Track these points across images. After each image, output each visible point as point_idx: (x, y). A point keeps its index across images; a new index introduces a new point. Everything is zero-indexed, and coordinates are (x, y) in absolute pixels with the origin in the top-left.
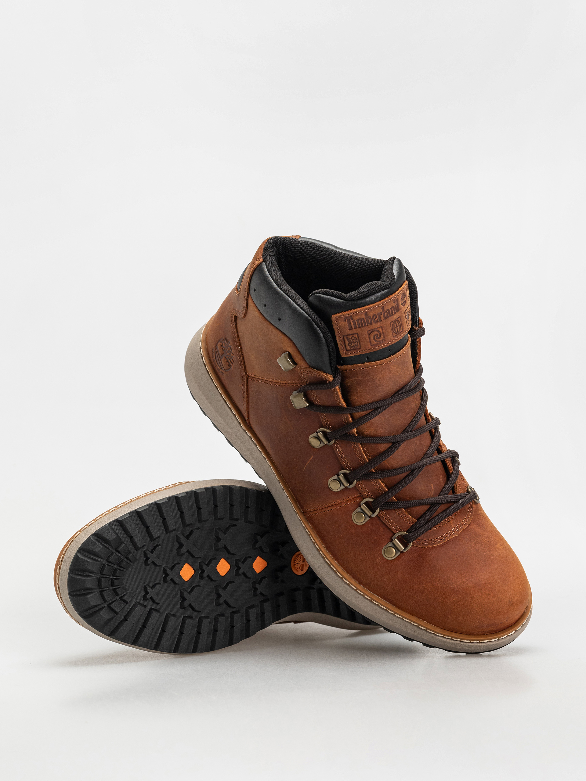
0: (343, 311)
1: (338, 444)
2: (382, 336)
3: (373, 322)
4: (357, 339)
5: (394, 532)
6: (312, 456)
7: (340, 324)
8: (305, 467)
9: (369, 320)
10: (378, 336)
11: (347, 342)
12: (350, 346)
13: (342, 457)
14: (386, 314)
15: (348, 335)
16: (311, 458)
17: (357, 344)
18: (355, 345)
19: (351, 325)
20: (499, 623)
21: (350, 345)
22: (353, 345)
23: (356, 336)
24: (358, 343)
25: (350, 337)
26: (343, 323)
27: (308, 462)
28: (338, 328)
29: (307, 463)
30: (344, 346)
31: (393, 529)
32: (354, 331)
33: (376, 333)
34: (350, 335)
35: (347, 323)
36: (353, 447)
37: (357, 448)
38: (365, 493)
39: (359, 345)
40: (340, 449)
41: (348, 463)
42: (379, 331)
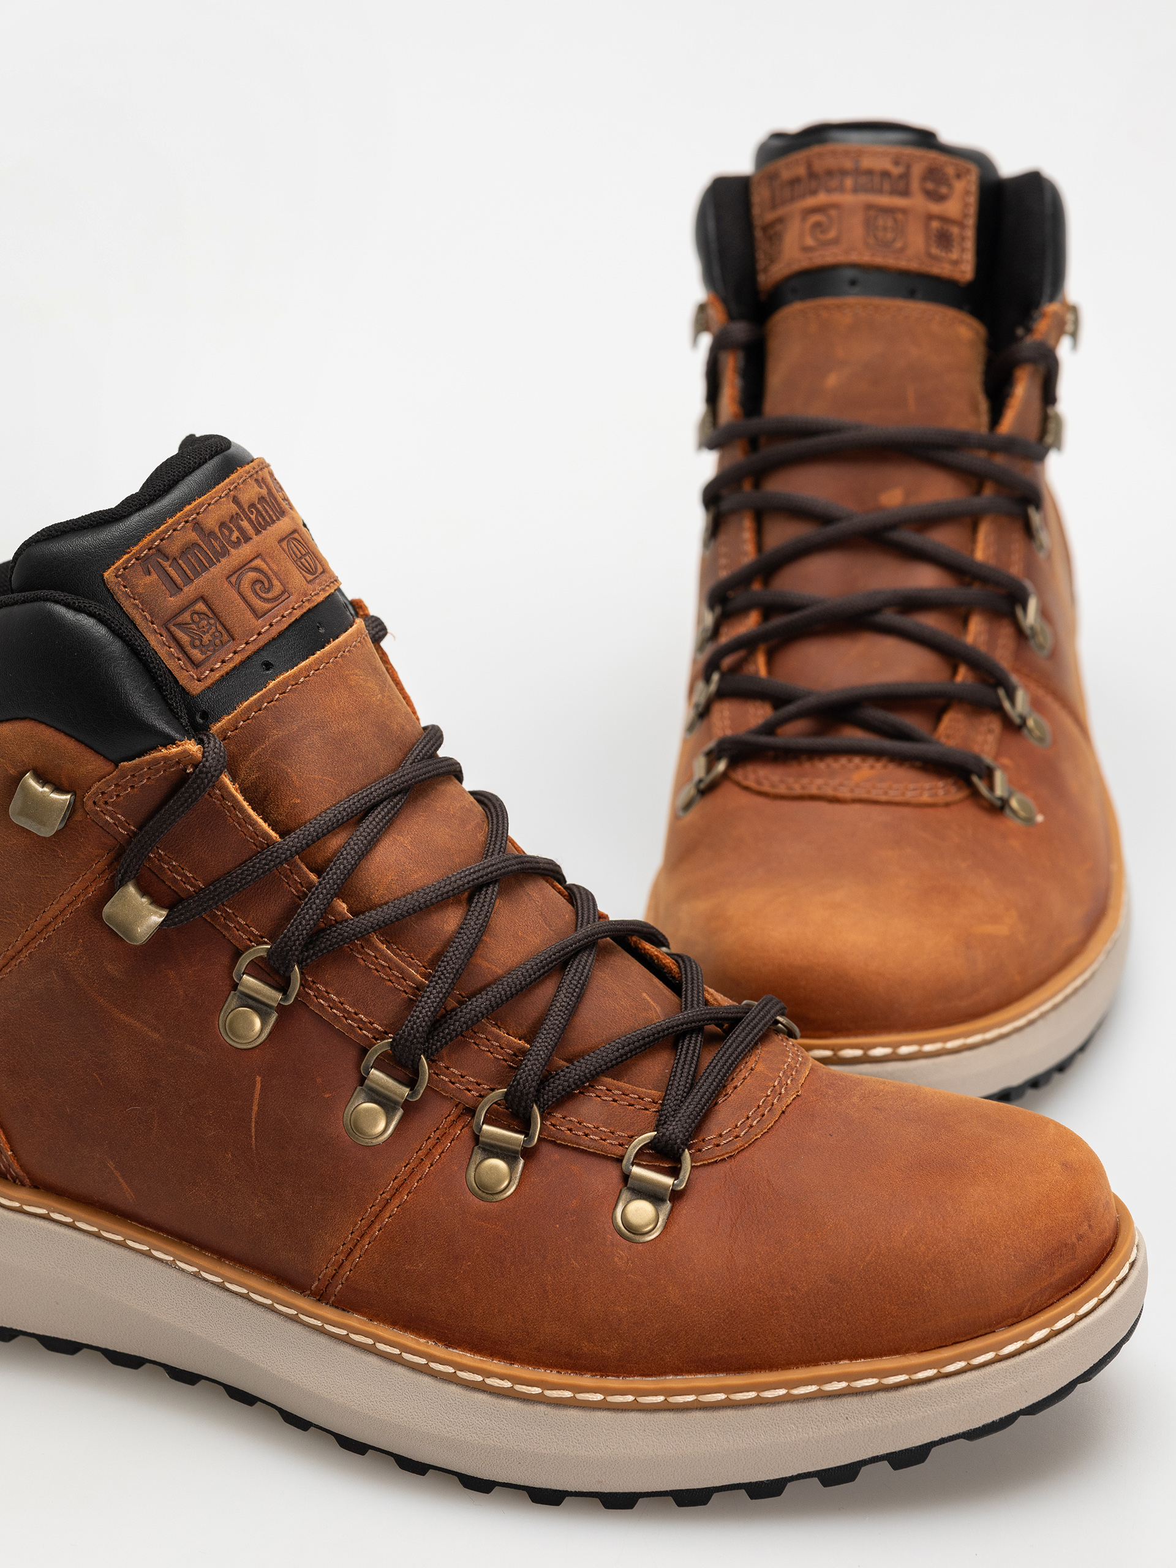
0: (129, 548)
1: (314, 983)
2: (276, 582)
3: (229, 548)
4: (211, 616)
5: (619, 1151)
6: (258, 1079)
7: (140, 590)
8: (253, 1130)
9: (215, 544)
10: (263, 583)
11: (184, 638)
12: (202, 647)
13: (348, 1015)
14: (253, 517)
15: (176, 615)
16: (258, 1086)
17: (217, 630)
18: (213, 635)
19: (171, 578)
20: (1074, 1240)
21: (197, 643)
22: (206, 638)
23: (200, 606)
24: (220, 628)
25: (186, 617)
26: (148, 579)
27: (255, 1108)
28: (140, 606)
29: (254, 1116)
30: (180, 656)
31: (610, 1146)
32: (189, 591)
33: (252, 575)
34: (182, 610)
35: (154, 576)
36: (362, 962)
37: (377, 958)
38: (469, 1091)
39: (223, 632)
40: (328, 993)
41: (371, 1023)
42: (256, 569)
